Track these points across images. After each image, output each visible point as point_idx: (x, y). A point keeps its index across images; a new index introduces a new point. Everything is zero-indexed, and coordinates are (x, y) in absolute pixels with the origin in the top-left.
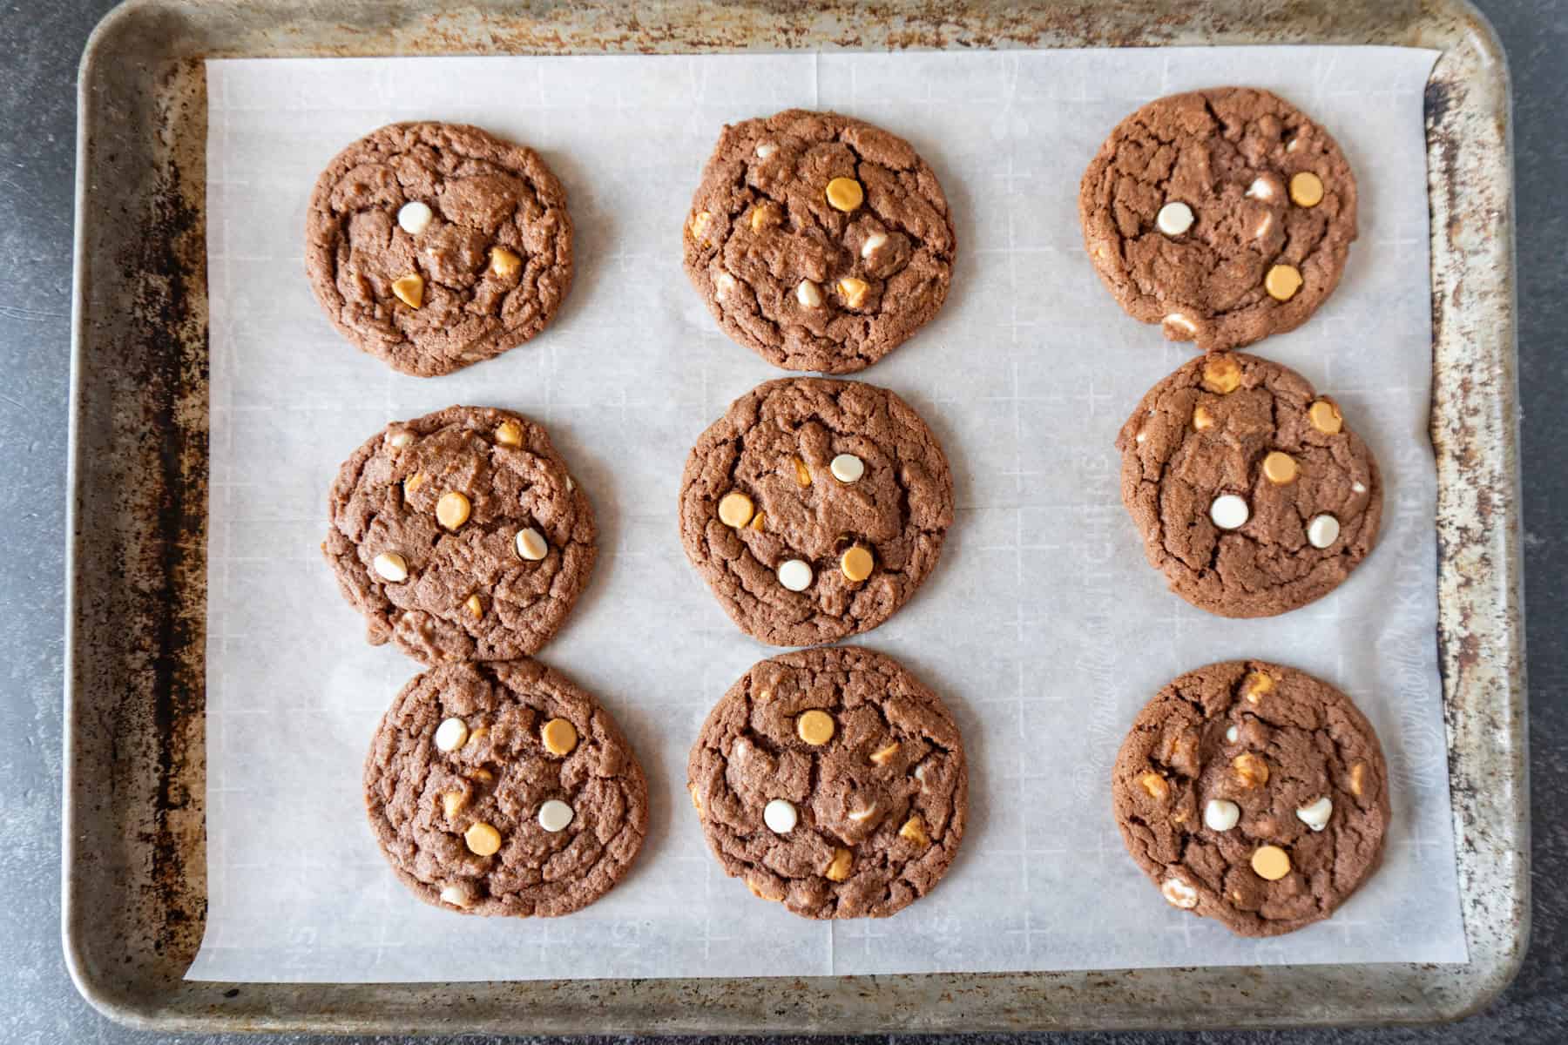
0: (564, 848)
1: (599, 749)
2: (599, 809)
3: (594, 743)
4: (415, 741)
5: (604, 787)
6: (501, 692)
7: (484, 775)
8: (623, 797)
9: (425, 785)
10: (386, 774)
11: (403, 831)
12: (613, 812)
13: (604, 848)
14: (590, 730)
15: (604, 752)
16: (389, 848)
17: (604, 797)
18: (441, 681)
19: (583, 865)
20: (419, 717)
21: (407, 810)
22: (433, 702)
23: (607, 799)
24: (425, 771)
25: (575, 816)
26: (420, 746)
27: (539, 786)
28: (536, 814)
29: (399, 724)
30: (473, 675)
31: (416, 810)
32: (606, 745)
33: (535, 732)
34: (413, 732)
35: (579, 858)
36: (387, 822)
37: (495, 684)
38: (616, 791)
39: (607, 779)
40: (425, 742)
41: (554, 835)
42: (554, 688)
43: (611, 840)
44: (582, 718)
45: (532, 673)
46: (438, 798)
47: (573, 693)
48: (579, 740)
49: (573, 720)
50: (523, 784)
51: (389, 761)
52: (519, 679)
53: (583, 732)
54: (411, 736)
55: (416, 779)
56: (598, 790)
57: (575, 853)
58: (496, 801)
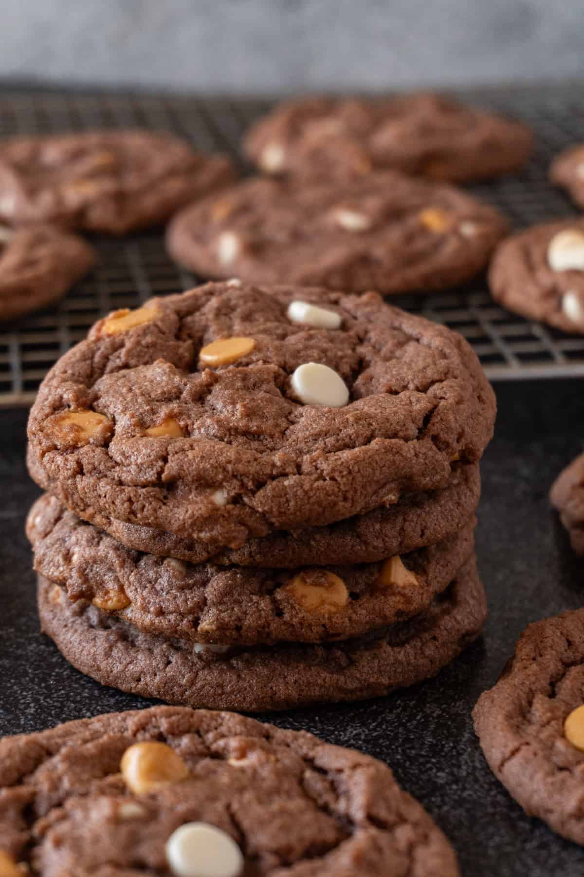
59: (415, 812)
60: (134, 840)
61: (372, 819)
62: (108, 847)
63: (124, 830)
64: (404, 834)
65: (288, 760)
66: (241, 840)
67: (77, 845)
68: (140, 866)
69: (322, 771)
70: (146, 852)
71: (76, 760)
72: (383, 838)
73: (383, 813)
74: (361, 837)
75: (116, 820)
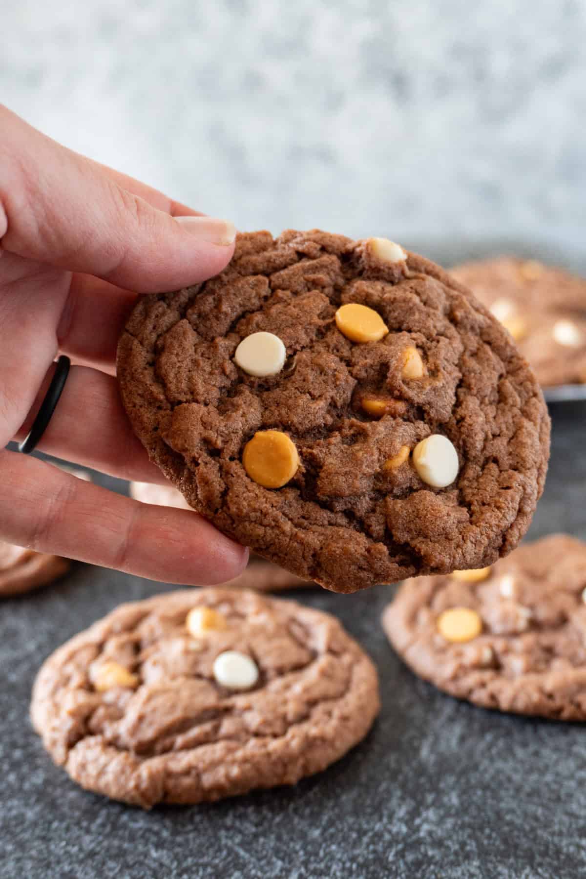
0: (243, 315)
1: (206, 441)
2: (195, 362)
3: (215, 453)
4: (487, 453)
5: (192, 392)
6: (377, 528)
7: (376, 404)
8: (160, 379)
9: (456, 395)
10: (516, 411)
11: (474, 341)
12: (174, 359)
13: (183, 316)
14: (224, 472)
15: (197, 441)
16: (489, 321)
17: (190, 379)
18: (471, 536)
19: (213, 292)
20: (491, 487)
21: (472, 363)
22: (475, 508)
23: (184, 375)
24: (461, 412)
25: (232, 356)
26: (479, 445)
27: (291, 390)
28: (290, 358)
29: (519, 477)
30: (424, 547)
31: (460, 365)
32: (196, 449)
33: (312, 465)
34: (493, 466)
35: (218, 302)
36: (496, 349)
37: (388, 537)
38: (172, 387)
39: (187, 401)
40: (473, 453)
41: (259, 328)
42: (293, 537)
43: (173, 324)
44: (238, 488)
45: (333, 558)
46: (434, 373)
47: (260, 531)
48: (239, 456)
49: (253, 487)
50: (316, 393)
51: (518, 428)
52: (352, 547)
53: (235, 467)
54: (496, 461)
55: (472, 403)
56: (201, 388)
57: (225, 308)
58: (350, 372)
59: (353, 646)
60: (196, 663)
61: (331, 651)
62: (183, 666)
63: (191, 658)
64: (347, 659)
65: (282, 618)
66: (256, 661)
67: (165, 666)
68: (199, 676)
69: (301, 625)
70: (203, 669)
71: (165, 619)
72: (335, 661)
73: (336, 647)
74: (323, 660)
75: (187, 652)
